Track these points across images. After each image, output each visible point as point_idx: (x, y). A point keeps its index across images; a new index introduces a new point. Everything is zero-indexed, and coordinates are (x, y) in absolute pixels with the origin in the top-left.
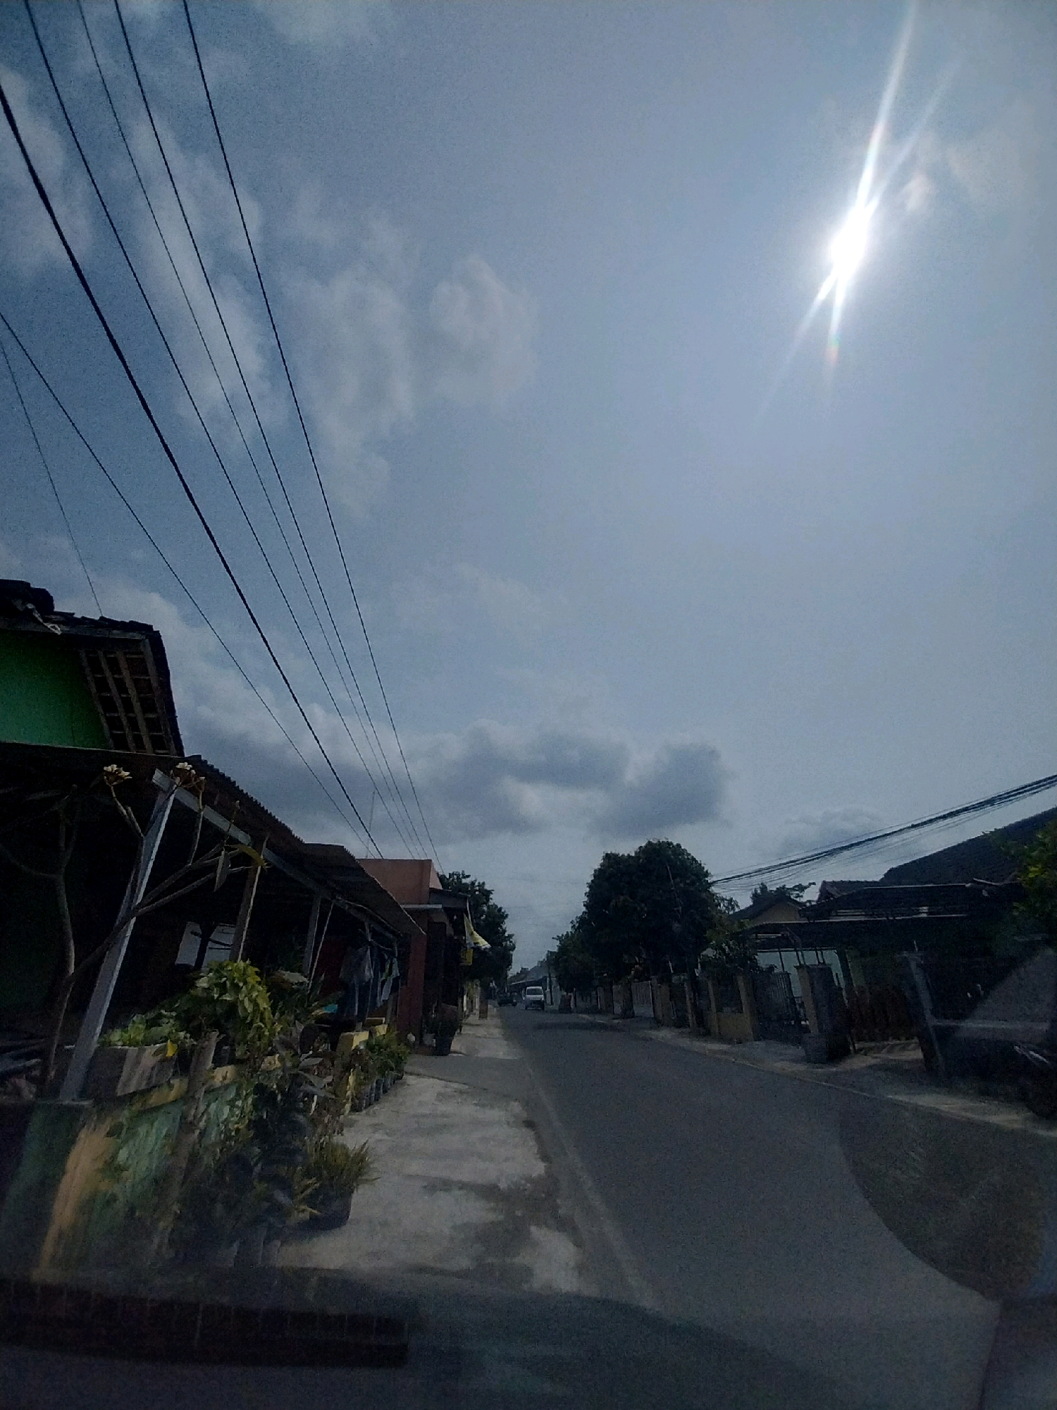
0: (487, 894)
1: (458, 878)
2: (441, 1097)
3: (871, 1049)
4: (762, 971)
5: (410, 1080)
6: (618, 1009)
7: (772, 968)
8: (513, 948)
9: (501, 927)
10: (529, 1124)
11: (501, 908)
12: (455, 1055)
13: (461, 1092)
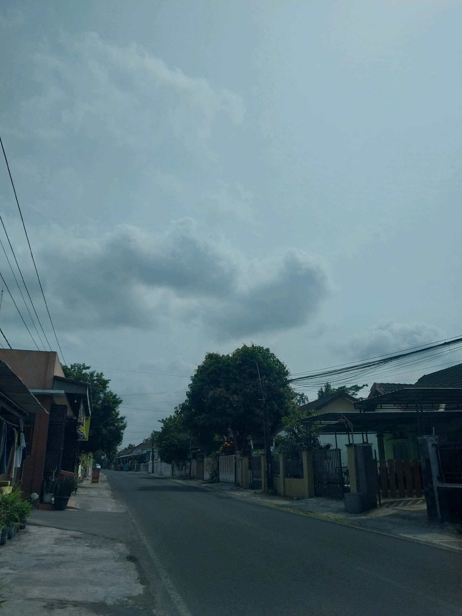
0: (104, 383)
1: (79, 369)
2: (59, 541)
3: (392, 503)
4: (321, 448)
5: (32, 529)
6: (207, 476)
7: (328, 446)
8: (124, 427)
9: (115, 410)
10: (131, 558)
11: (116, 395)
12: (70, 510)
13: (75, 538)
